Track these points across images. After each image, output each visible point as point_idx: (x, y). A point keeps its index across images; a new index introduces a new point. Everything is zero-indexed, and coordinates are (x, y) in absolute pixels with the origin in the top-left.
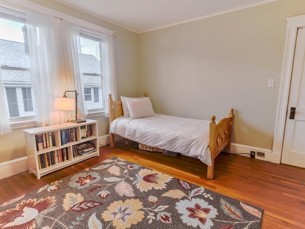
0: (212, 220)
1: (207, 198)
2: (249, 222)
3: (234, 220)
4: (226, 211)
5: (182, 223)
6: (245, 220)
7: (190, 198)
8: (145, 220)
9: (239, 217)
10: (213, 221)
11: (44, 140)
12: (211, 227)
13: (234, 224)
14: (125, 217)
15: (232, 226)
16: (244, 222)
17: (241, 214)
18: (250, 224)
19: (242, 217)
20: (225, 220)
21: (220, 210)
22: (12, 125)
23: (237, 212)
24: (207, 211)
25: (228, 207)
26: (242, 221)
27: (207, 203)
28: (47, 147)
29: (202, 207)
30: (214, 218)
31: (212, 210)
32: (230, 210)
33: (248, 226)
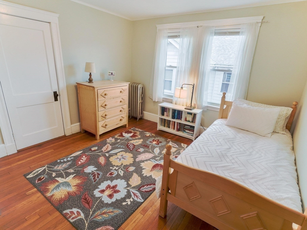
0: (101, 197)
1: (126, 200)
2: (88, 223)
3: (94, 212)
4: (105, 210)
5: (104, 181)
6: (90, 220)
7: (128, 188)
8: (113, 166)
9: (95, 217)
10: (99, 198)
11: (167, 111)
12: (95, 195)
13: (91, 210)
14: (121, 159)
15: (89, 207)
16: (89, 219)
17: (97, 220)
18: (86, 222)
19: (94, 219)
20: (97, 206)
21: (107, 205)
22: (163, 98)
23: (101, 218)
24: (111, 196)
25: (110, 214)
26: (90, 217)
27: (119, 198)
28: (168, 116)
29: (115, 194)
30: (101, 199)
31: (110, 200)
32: (105, 213)
33: (84, 219)
